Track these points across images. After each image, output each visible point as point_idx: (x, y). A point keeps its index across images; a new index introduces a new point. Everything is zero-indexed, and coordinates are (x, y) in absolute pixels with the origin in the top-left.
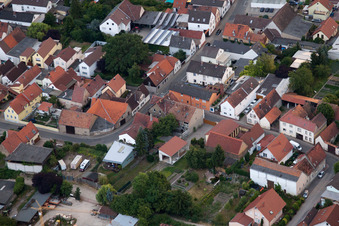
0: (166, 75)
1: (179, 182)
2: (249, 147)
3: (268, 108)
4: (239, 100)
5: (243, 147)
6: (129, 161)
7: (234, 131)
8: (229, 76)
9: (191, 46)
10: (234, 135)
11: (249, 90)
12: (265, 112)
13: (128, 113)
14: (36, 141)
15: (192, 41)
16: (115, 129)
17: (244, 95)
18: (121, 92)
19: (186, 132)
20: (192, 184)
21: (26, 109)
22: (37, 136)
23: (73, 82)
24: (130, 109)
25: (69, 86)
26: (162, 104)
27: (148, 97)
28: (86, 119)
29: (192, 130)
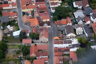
0: (61, 24)
1: (15, 51)
2: (37, 56)
3: (61, 51)
4: (58, 43)
5: (33, 55)
6: (18, 37)
7: (45, 50)
8: (72, 36)
9: (80, 22)
10: (45, 51)
11: (66, 43)
12: (59, 52)
13: (37, 26)
14: (15, 18)
15: (81, 21)
16: (31, 28)
17: (62, 43)
18: (46, 20)
19: (38, 41)
20: (16, 54)
21: (26, 10)
22: (16, 17)
23: (43, 11)
24: (38, 25)
25: (40, 11)
26: (42, 30)
27: (50, 26)
28: (25, 20)
29: (41, 42)
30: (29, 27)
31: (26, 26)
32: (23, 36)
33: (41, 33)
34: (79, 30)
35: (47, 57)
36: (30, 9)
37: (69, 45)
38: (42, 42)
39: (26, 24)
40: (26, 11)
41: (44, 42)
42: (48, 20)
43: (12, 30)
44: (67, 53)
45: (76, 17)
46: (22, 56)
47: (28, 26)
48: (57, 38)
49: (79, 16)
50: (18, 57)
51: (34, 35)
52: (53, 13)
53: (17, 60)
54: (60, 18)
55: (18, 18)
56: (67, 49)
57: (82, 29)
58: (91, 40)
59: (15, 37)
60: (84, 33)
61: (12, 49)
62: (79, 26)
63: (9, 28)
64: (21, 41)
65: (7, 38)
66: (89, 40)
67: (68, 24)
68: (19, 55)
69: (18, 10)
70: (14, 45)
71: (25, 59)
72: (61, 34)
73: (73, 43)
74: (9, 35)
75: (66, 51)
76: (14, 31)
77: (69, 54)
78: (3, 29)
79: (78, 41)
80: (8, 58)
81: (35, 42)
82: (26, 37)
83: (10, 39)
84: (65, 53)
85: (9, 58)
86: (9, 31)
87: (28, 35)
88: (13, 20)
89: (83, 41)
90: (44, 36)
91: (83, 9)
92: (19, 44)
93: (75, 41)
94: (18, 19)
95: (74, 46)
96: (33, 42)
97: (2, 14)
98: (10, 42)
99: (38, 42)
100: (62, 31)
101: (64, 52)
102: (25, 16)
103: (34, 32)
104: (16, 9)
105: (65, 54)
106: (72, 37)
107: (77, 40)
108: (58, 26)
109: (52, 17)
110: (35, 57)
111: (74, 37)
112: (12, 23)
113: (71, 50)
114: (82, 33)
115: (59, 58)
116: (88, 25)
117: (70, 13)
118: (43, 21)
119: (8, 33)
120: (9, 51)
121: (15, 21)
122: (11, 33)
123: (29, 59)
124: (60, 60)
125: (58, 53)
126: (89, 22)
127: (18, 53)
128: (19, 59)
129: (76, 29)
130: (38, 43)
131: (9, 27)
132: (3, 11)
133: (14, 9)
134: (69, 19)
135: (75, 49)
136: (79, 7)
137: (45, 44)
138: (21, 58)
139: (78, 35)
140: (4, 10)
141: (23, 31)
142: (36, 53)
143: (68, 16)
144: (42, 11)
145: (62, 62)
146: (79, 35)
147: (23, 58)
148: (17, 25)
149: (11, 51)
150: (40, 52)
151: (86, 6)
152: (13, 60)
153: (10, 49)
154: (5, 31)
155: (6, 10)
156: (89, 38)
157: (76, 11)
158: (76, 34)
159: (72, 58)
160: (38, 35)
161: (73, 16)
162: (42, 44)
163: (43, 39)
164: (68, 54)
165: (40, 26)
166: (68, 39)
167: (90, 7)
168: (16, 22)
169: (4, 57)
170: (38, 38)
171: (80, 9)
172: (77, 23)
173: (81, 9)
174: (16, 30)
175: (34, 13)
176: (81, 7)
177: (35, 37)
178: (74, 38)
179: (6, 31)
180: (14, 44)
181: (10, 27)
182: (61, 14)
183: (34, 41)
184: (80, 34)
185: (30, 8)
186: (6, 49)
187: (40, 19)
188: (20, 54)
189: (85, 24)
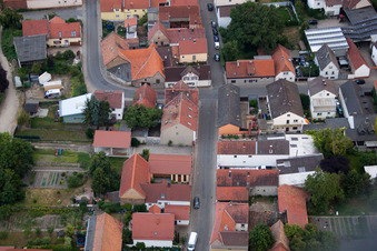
0: (251, 76)
1: (63, 175)
2: (146, 201)
3: (243, 184)
4: (235, 151)
5: (131, 194)
6: (77, 121)
7: (180, 176)
8: (291, 123)
9: (326, 69)
10: (180, 180)
11: (264, 151)
12: (234, 185)
13: (158, 81)
14: (73, 44)
15: (331, 64)
16: (132, 86)
17: (250, 151)
18: (194, 58)
19: (155, 138)
20: (66, 187)
21: (116, 13)
22: (76, 40)
23: (184, 20)
24: (161, 77)
25: (173, 20)
26: (172, 95)
27: (206, 83)
28: (112, 56)
29: (167, 142)
30: (124, 82)
31: (112, 76)
32: (98, 116)
33: (171, 109)
34: (324, 101)
35: (188, 203)
36: (132, 11)
37: (279, 161)
38: (170, 144)
39: (113, 70)
40: (117, 19)
41: (181, 146)
42: (202, 57)
43: (58, 91)
44: (269, 190)
45: (314, 49)
46: (88, 196)
47: (120, 80)
48: (230, 129)
49: (325, 45)
50: (75, 201)
51: (143, 115)
52: (222, 29)
53: (69, 210)
54: (250, 50)
55: (85, 46)
56: (270, 177)
57: (333, 96)
58: (368, 144)
59: (66, 121)
60: (340, 114)
61: (53, 166)
62: (324, 85)
63: (46, 85)
64: (90, 136)
65: (34, 122)
66: (361, 143)
67: (281, 76)
68: (77, 190)
69: (84, 14)
70: (63, 153)
71: (102, 208)
72: (251, 113)
73: (293, 153)
74: (44, 113)
75: (265, 184)
76: (63, 98)
77: (277, 196)
78: (23, 89)
79: (316, 144)
80: (35, 202)
81: (144, 144)
82: (109, 124)
83: (48, 128)
84: (261, 193)
85: (40, 202)
86: (46, 97)
87: (119, 113)
88: (63, 51)
89: (333, 144)
90: (179, 119)
91: (343, 17)
92: (82, 149)
93: (303, 146)
94: (83, 50)
95: (296, 165)
96: (135, 143)
97: (21, 28)
98: (47, 141)
99: (156, 144)
100: (254, 105)
101: (257, 188)
102: (113, 36)
103: (141, 101)
104: (79, 9)
105: (260, 196)
106: (291, 130)
107: (311, 139)
108: (239, 82)
109: (217, 44)
110: (139, 203)
111: (300, 129)
112: (58, 64)
113: (285, 179)
114: (333, 114)
115: (234, 210)
116: (361, 81)
117: (292, 33)
118: (182, 60)
119: (41, 105)
120: (39, 176)
121: (69, 56)
122: (53, 103)
123: (114, 210)
124: (237, 219)
125: (231, 188)
126: (363, 71)
127: (75, 183)
128: (77, 210)
129: (312, 98)
130: (156, 146)
131: (45, 78)
132: (26, 16)
133: (70, 7)
134: (285, 56)
135: (300, 178)
136: (327, 10)
137: (183, 152)
138: (84, 203)
139: (315, 121)
140: (32, 10)
141: (99, 100)
142: (142, 188)
143: (284, 43)
144: (179, 20)
145: (246, 226)
146: (320, 121)
147: (95, 203)
148: (77, 73)
149: (46, 176)
150: (160, 183)
151: (359, 6)
152: (54, 212)
153: (45, 166)
154: (29, 93)
155: (40, 10)
156: (359, 134)
157: (314, 23)
158: (308, 116)
159: (285, 214)
160: (158, 116)
161: (301, 43)
162: (170, 151)
163: (178, 130)
164: (270, 196)
165: (166, 80)
166: (275, 134)
167: (373, 11)
168: (76, 61)
169: (20, 198)
170: (155, 129)
171: (331, 16)
172: (316, 74)
173: (338, 16)
174: (72, 93)
175: (146, 27)
176: (336, 9)
177: (146, 122)
178: (299, 132)
179: (33, 96)
180: (61, 147)
181: (52, 79)
182: (253, 34)
183: (141, 139)
184: (324, 115)
185: (132, 7)
186: (27, 168)
187: (171, 53)
188: (81, 189)
189: (350, 76)
